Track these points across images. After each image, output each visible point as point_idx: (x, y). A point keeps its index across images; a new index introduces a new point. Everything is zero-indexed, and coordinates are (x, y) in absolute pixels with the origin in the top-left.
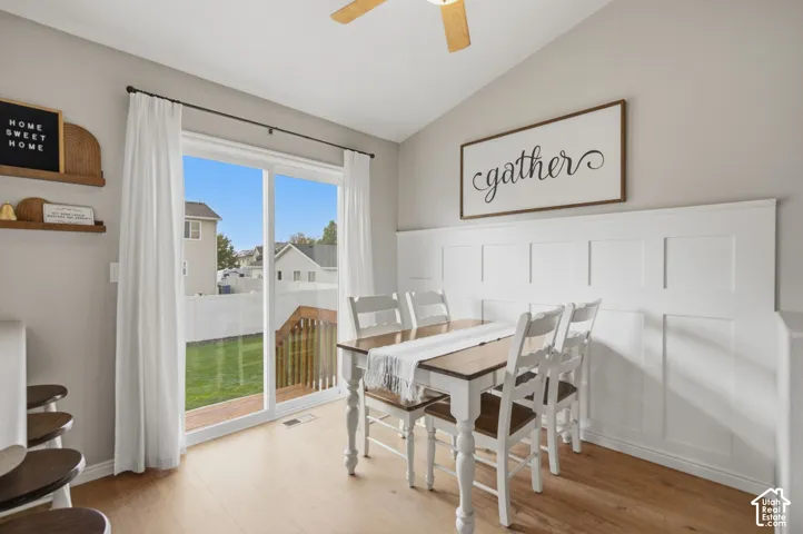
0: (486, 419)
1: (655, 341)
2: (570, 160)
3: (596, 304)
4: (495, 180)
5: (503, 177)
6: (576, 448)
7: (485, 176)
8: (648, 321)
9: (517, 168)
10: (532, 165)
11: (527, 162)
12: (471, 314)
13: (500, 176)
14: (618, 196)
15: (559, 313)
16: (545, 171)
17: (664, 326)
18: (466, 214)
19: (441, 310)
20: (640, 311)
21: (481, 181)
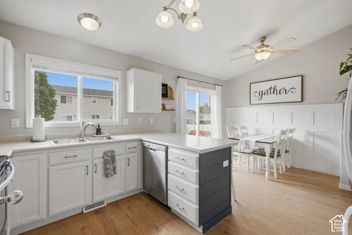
0: (272, 156)
1: (311, 139)
2: (286, 90)
3: (295, 129)
4: (262, 94)
5: (264, 93)
6: (289, 167)
7: (258, 93)
8: (309, 134)
9: (269, 91)
10: (274, 90)
11: (272, 90)
12: (253, 133)
13: (263, 93)
14: (301, 101)
15: (287, 131)
16: (278, 92)
17: (314, 135)
18: (251, 103)
19: (245, 131)
20: (307, 131)
21: (257, 94)
